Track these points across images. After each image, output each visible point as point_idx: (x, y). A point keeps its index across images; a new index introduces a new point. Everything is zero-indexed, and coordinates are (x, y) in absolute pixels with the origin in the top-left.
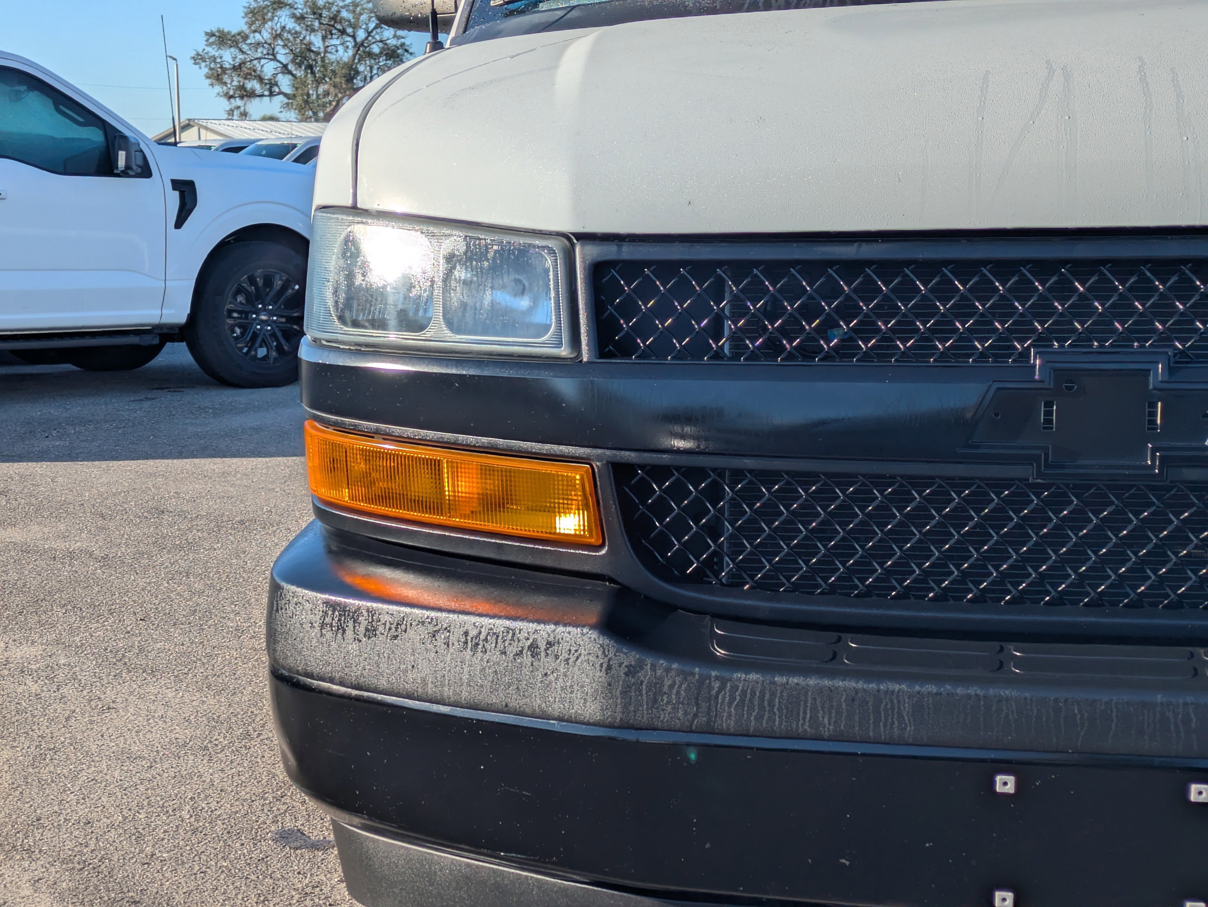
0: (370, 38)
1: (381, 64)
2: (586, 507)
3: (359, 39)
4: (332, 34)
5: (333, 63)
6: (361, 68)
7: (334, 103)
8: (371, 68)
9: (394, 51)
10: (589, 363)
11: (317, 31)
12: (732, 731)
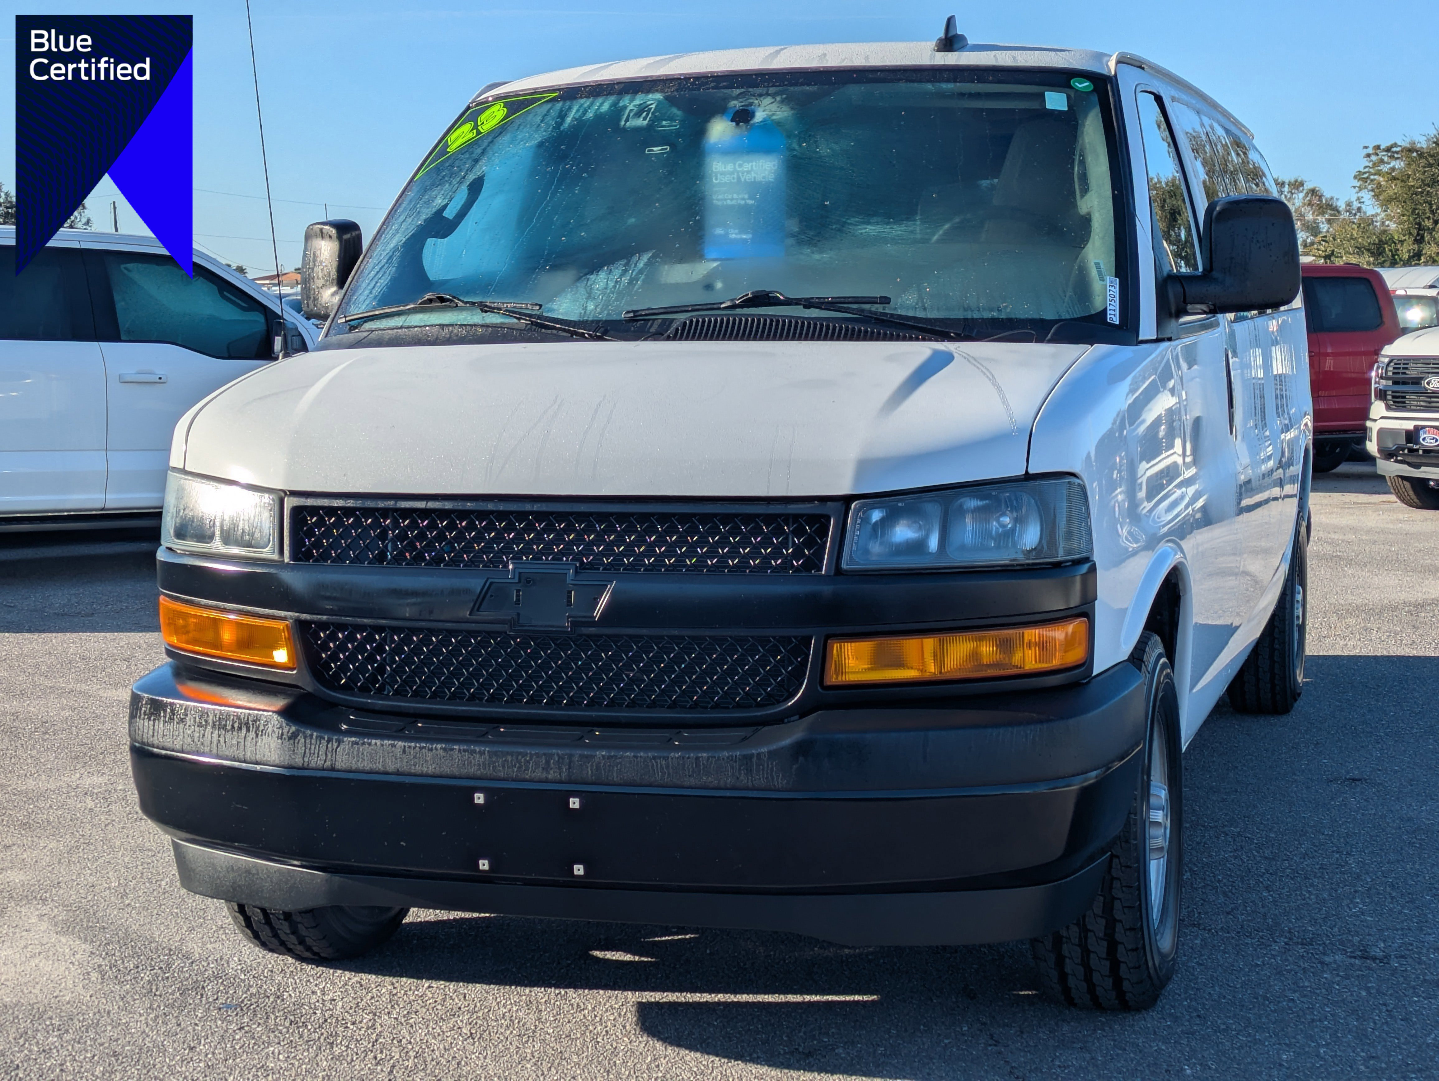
2: (287, 647)
10: (287, 563)
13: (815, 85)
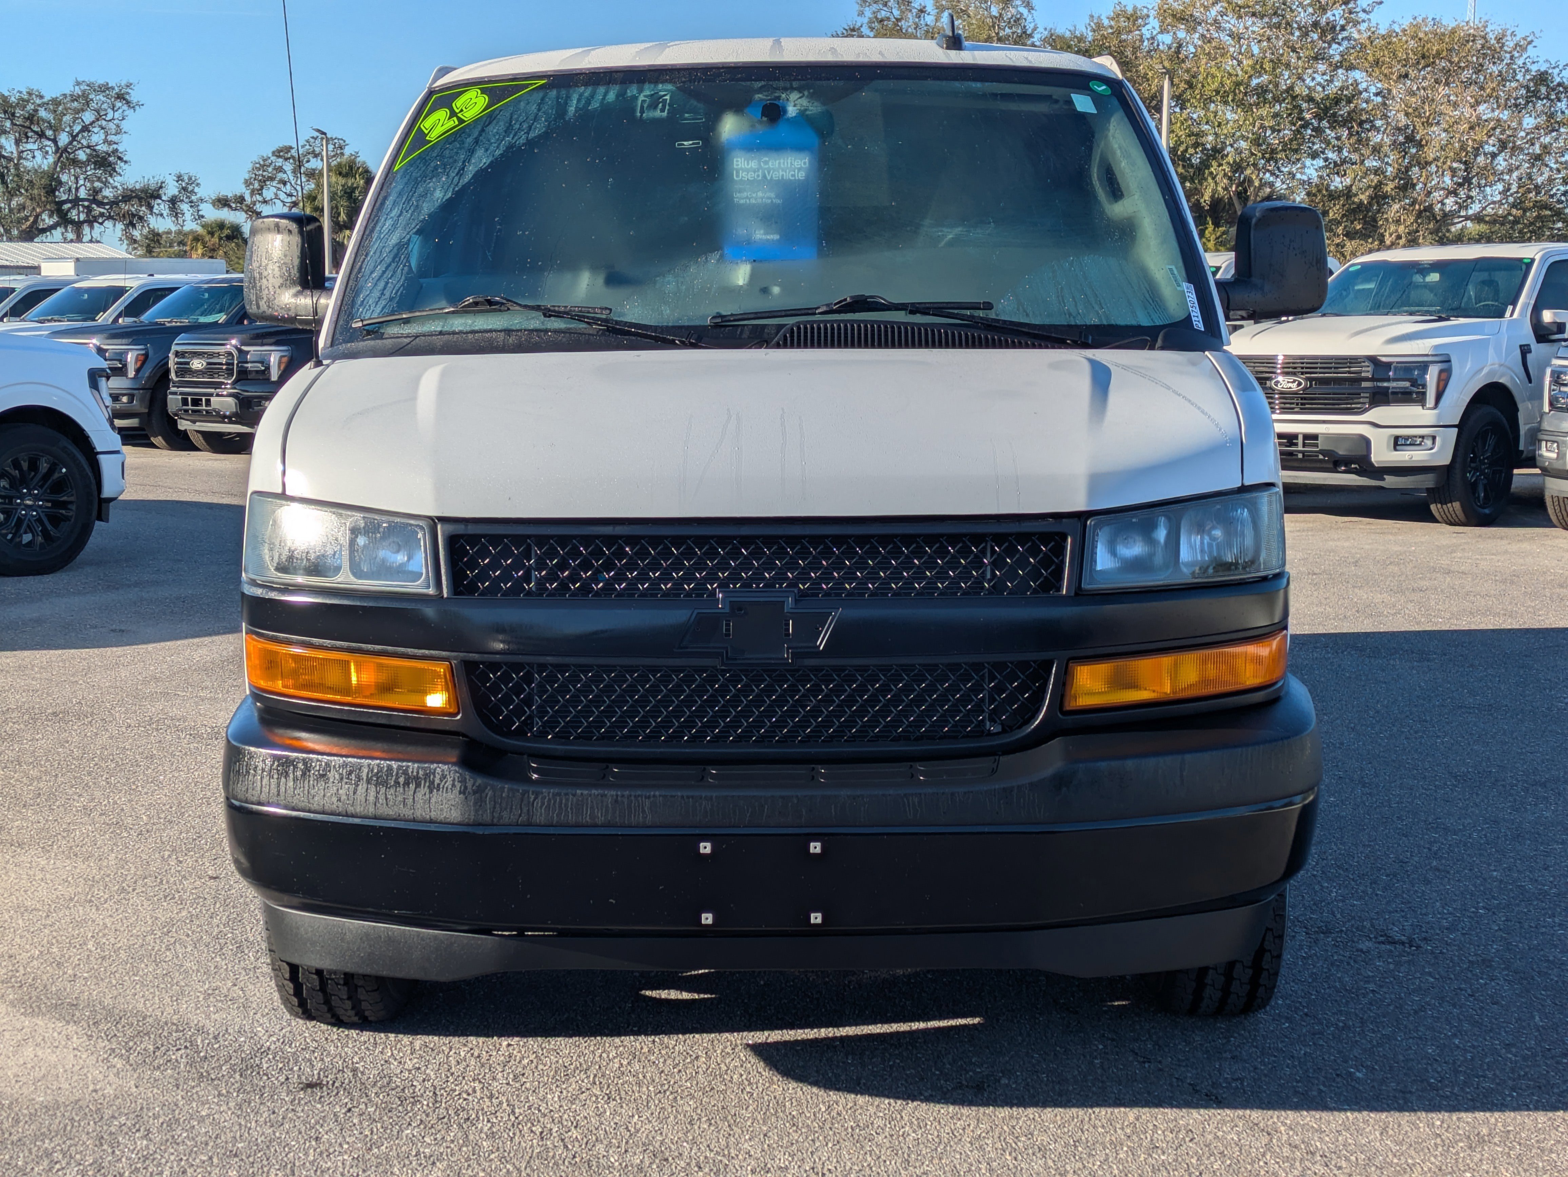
0: (75, 143)
1: (89, 173)
2: (447, 690)
3: (61, 144)
4: (27, 138)
5: (29, 171)
6: (64, 178)
7: (31, 219)
8: (77, 178)
9: (104, 159)
10: (447, 598)
11: (9, 132)
12: (543, 823)
13: (840, 80)
